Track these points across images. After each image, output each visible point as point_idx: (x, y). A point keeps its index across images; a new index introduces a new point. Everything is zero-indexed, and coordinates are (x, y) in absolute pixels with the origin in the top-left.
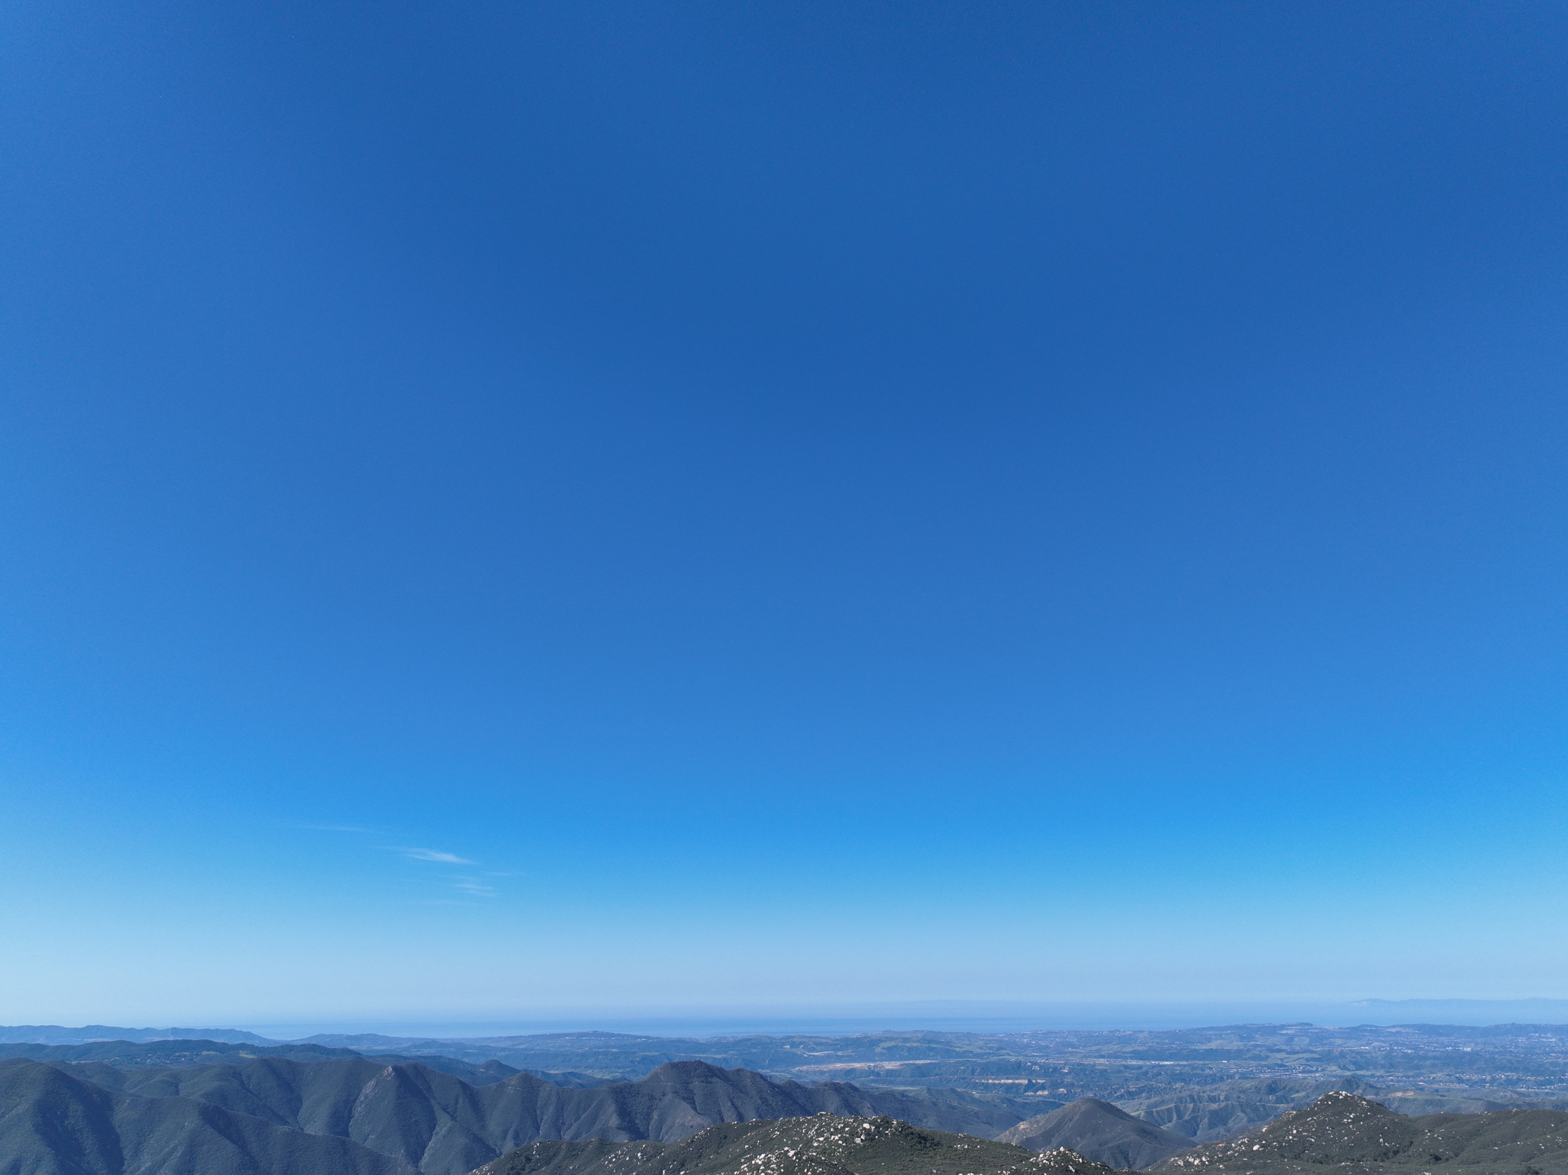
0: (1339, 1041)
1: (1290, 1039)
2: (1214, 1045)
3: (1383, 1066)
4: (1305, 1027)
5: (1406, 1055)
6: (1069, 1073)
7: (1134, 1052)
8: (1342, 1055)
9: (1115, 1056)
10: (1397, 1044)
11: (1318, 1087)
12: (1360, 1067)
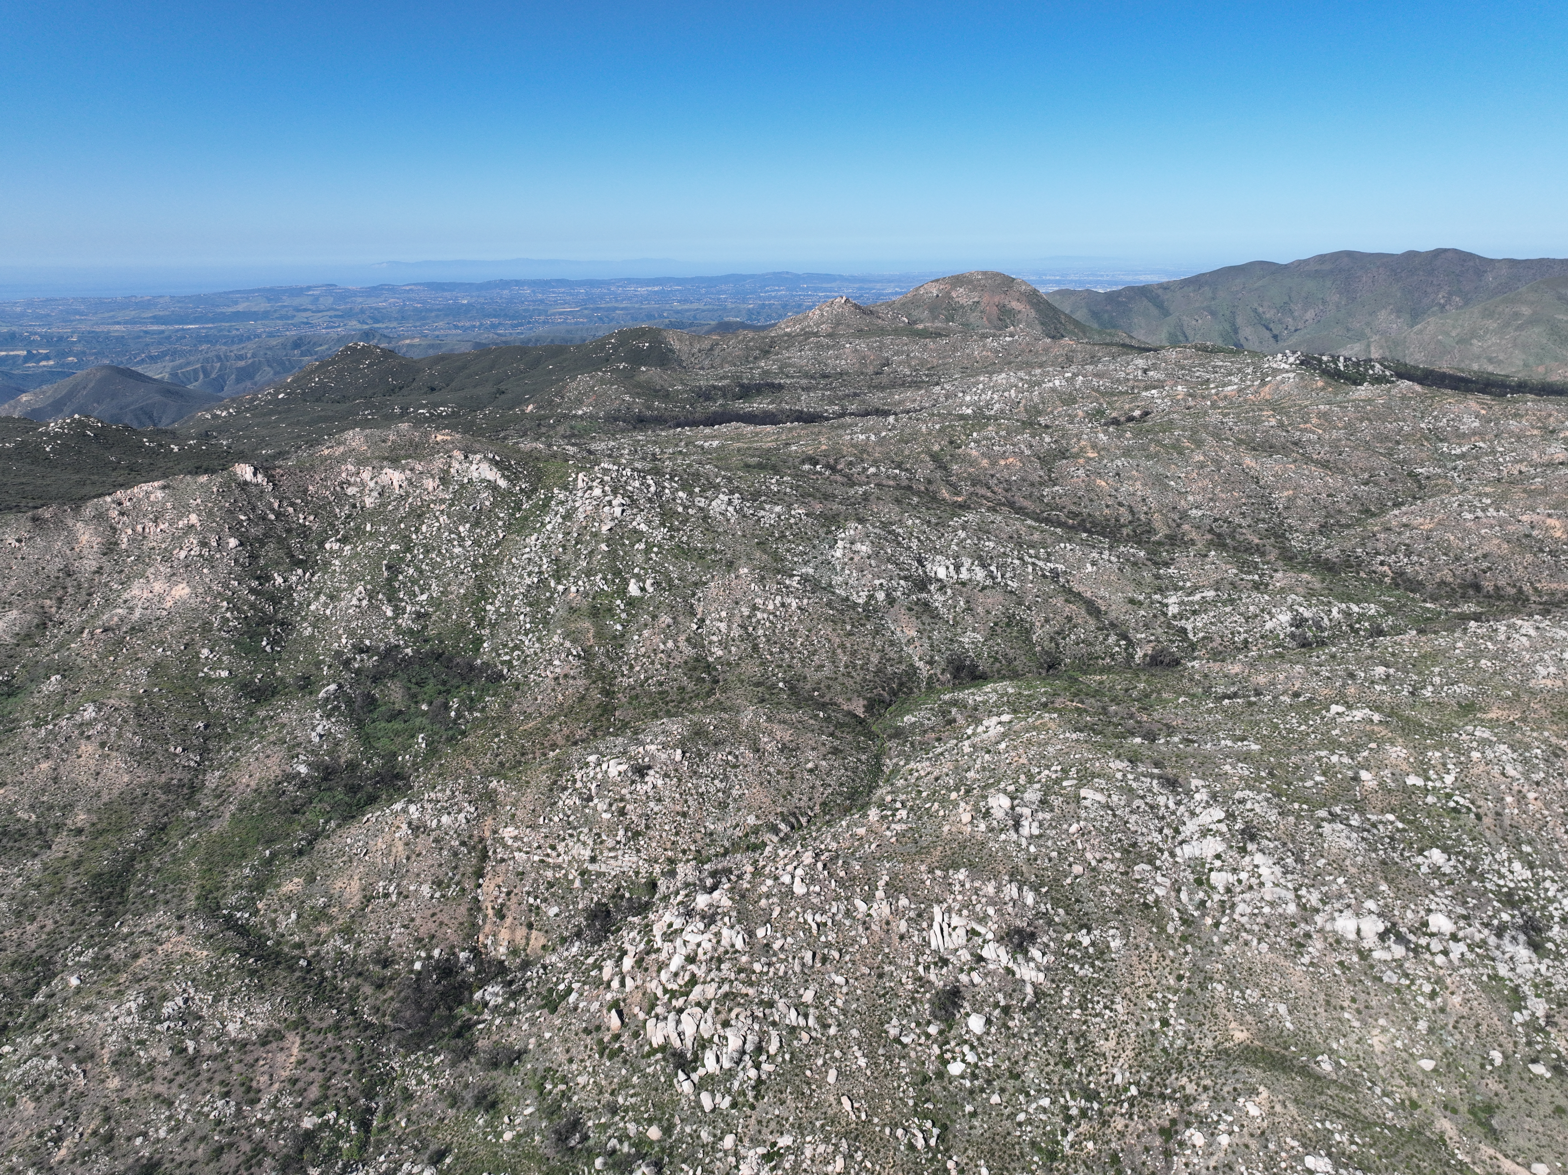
0: (360, 300)
1: (316, 299)
2: (241, 307)
3: (396, 319)
4: (330, 288)
5: (416, 309)
6: (79, 341)
7: (154, 317)
8: (362, 311)
9: (133, 322)
10: (409, 299)
11: (340, 340)
12: (377, 322)
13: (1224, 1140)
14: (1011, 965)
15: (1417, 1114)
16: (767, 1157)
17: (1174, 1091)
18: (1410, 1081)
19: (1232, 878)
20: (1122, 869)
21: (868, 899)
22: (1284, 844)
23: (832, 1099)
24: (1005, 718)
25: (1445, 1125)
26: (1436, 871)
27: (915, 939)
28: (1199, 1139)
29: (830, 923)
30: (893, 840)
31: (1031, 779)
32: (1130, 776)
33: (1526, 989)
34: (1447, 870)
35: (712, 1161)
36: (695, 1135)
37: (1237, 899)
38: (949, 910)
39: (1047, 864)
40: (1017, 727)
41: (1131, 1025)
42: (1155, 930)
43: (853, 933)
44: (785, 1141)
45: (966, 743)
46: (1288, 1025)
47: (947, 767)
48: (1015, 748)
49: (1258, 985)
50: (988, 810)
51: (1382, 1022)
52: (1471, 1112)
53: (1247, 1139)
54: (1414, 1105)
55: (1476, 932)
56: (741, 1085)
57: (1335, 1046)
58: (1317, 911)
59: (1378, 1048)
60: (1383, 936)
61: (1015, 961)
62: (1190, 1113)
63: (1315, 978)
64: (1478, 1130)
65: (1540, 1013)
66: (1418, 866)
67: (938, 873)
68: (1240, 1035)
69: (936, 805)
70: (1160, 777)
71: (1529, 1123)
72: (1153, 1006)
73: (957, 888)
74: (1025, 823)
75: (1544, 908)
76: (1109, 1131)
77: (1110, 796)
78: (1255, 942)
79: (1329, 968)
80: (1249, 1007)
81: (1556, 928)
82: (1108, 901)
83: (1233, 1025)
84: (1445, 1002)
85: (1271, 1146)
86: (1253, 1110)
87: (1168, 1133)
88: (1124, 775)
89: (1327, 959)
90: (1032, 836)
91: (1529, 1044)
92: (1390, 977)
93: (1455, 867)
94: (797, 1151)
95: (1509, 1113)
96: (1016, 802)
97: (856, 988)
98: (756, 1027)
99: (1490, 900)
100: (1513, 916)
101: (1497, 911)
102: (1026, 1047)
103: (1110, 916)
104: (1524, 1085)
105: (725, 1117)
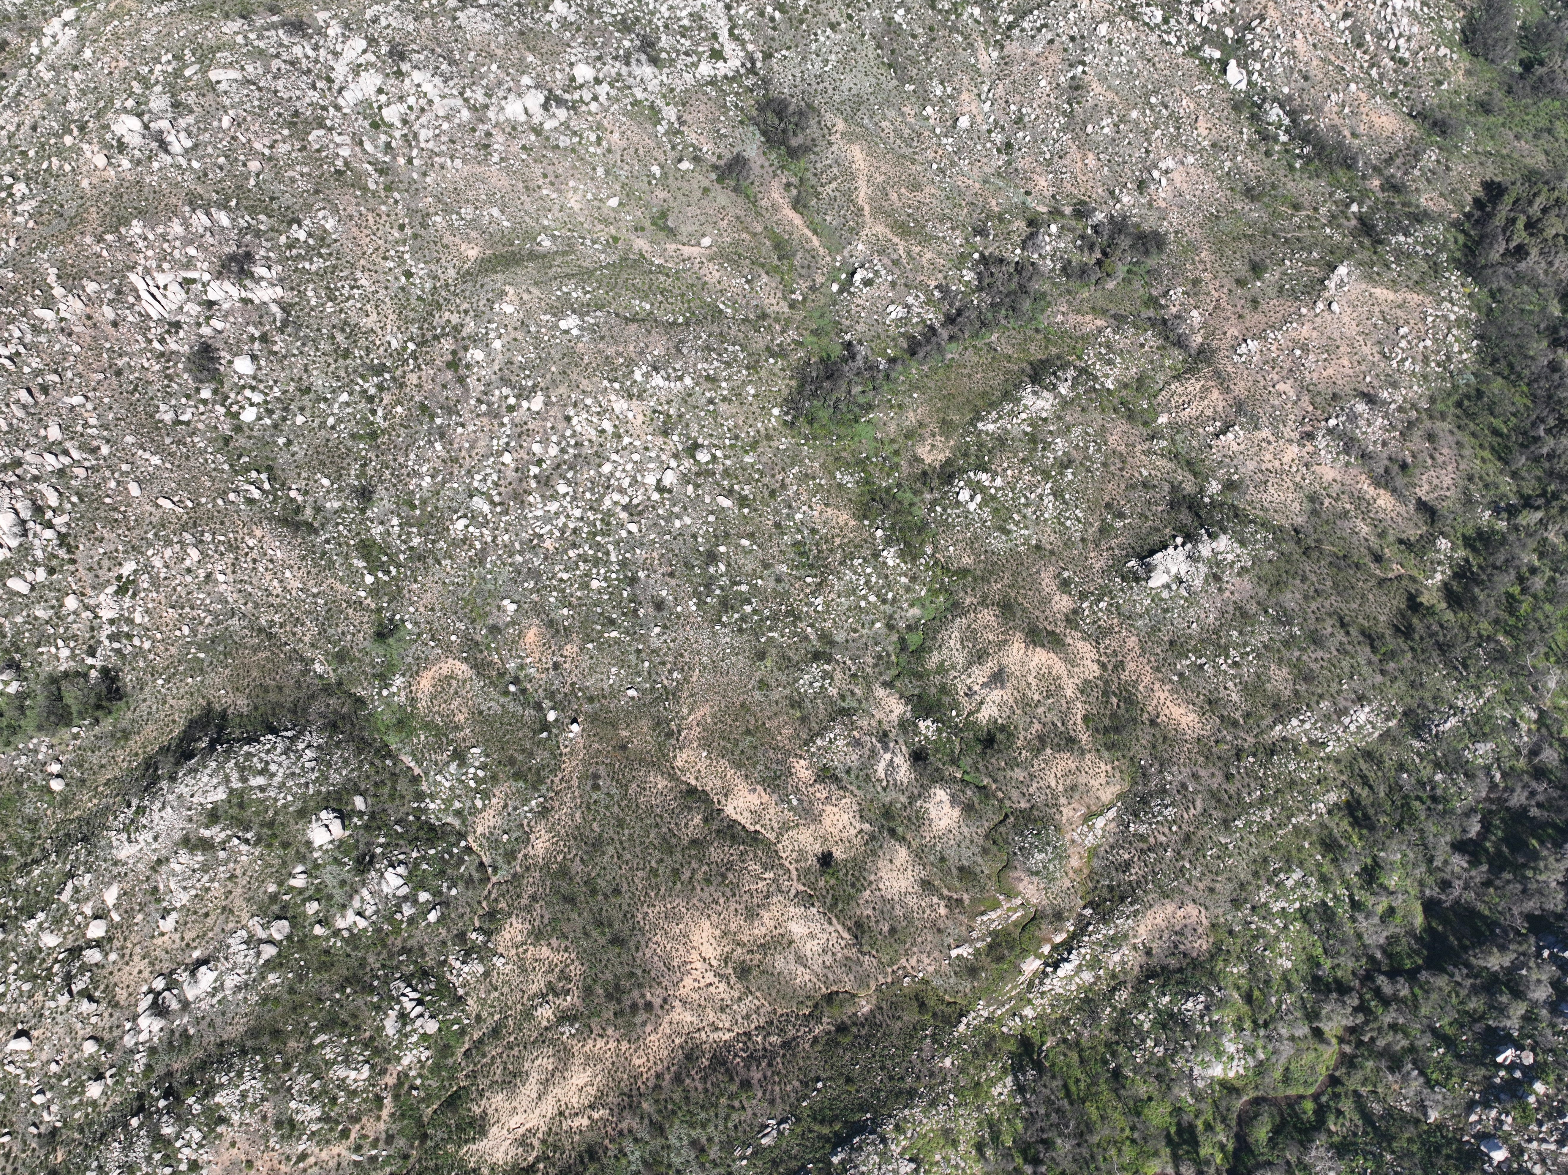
13: (497, 344)
14: (244, 294)
15: (620, 245)
16: (121, 591)
17: (443, 328)
18: (607, 222)
19: (402, 108)
20: (298, 146)
21: (49, 303)
22: (433, 51)
23: (148, 508)
24: (69, 14)
25: (641, 244)
26: (565, 24)
27: (130, 318)
28: (478, 355)
29: (22, 350)
30: (31, 224)
31: (146, 84)
32: (252, 36)
33: (660, 103)
34: (572, 18)
35: (67, 629)
36: (32, 620)
37: (416, 127)
38: (147, 271)
39: (220, 175)
40: (90, 23)
41: (382, 292)
42: (358, 193)
43: (57, 347)
44: (128, 569)
45: (40, 67)
46: (506, 223)
47: (37, 108)
48: (105, 51)
49: (468, 201)
50: (119, 140)
51: (572, 183)
52: (654, 224)
53: (514, 334)
54: (616, 239)
55: (612, 68)
56: (44, 551)
57: (546, 223)
58: (486, 107)
59: (577, 207)
60: (545, 107)
61: (245, 287)
62: (463, 339)
63: (509, 171)
64: (662, 235)
65: (673, 119)
66: (549, 24)
67: (109, 237)
68: (473, 253)
69: (54, 160)
70: (283, 25)
71: (692, 211)
72: (391, 264)
73: (141, 244)
74: (170, 138)
75: (650, 21)
76: (408, 390)
77: (243, 68)
78: (449, 161)
79: (516, 158)
80: (469, 224)
81: (664, 37)
82: (302, 185)
83: (464, 246)
84: (609, 143)
85: (533, 329)
86: (508, 309)
87: (453, 365)
88: (245, 37)
89: (512, 149)
90: (187, 151)
91: (673, 148)
92: (564, 141)
93: (577, 12)
94: (147, 568)
95: (676, 210)
96: (146, 118)
97: (101, 399)
98: (18, 492)
99: (611, 33)
100: (632, 41)
101: (619, 41)
102: (301, 362)
103: (311, 200)
104: (679, 183)
105: (50, 587)
